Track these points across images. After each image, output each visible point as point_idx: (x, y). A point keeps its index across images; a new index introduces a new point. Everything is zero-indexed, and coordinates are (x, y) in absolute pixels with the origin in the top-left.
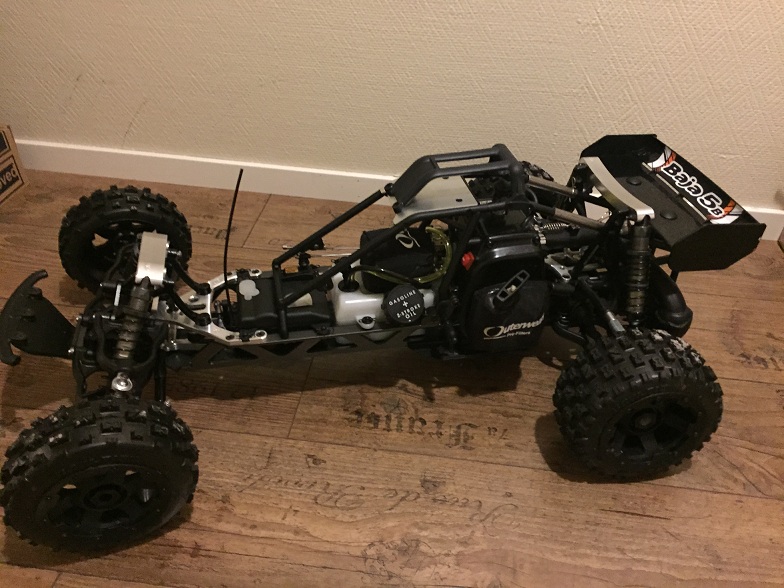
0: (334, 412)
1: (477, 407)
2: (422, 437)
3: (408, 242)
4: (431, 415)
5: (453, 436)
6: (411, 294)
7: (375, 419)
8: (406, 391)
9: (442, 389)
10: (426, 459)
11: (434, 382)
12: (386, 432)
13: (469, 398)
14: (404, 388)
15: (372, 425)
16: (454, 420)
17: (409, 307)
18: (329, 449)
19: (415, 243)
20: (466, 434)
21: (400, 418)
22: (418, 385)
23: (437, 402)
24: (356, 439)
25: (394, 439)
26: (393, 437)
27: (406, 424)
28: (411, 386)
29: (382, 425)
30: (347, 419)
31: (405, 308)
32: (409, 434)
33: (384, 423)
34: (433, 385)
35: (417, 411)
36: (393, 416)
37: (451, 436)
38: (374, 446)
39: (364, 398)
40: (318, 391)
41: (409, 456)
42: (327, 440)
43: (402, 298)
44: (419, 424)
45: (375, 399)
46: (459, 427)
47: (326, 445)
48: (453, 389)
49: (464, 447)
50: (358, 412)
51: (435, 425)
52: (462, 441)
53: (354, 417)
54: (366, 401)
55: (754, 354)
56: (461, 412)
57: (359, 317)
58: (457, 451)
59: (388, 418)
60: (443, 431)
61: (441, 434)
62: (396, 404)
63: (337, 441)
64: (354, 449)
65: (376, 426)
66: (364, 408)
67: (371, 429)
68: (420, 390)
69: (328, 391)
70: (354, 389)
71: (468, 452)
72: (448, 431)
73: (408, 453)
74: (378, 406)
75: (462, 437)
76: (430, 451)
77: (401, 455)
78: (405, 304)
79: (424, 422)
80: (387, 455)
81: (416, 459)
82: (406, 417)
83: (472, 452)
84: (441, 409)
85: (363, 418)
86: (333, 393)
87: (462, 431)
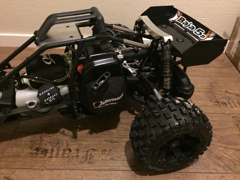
0: (25, 150)
1: (97, 139)
2: (68, 159)
3: (48, 61)
4: (75, 146)
5: (85, 156)
6: (51, 88)
7: (45, 151)
8: (64, 134)
9: (82, 131)
10: (68, 172)
11: (78, 128)
12: (50, 158)
13: (94, 135)
14: (63, 133)
15: (43, 155)
16: (86, 147)
17: (51, 95)
18: (17, 172)
19: (52, 62)
20: (91, 154)
21: (58, 150)
22: (70, 131)
23: (78, 138)
24: (33, 165)
25: (54, 162)
26: (53, 161)
27: (61, 153)
28: (67, 131)
29: (48, 155)
30: (31, 153)
31: (49, 96)
32: (61, 158)
33: (50, 154)
34: (78, 130)
35: (67, 144)
36: (55, 149)
37: (83, 157)
38: (42, 167)
39: (42, 140)
40: (19, 139)
41: (60, 171)
42: (17, 167)
43: (47, 91)
44: (67, 152)
45: (47, 140)
46: (88, 151)
47: (16, 170)
48: (87, 131)
49: (89, 163)
50: (37, 149)
51: (76, 151)
52: (88, 159)
53: (35, 152)
54: (43, 142)
55: (221, 101)
56: (90, 143)
57: (28, 103)
58: (86, 165)
59: (52, 150)
60: (79, 155)
61: (78, 156)
62: (57, 142)
63: (23, 167)
64: (31, 170)
65: (45, 156)
66: (41, 146)
67: (42, 157)
68: (71, 133)
69: (24, 139)
70: (37, 136)
71: (91, 165)
72: (81, 154)
73: (60, 170)
74: (48, 144)
75: (89, 157)
76: (70, 167)
77: (56, 172)
78: (49, 94)
79: (70, 150)
80: (48, 172)
81: (63, 173)
82: (62, 148)
83: (93, 165)
84: (80, 142)
85: (39, 152)
86: (26, 140)
87: (89, 153)
